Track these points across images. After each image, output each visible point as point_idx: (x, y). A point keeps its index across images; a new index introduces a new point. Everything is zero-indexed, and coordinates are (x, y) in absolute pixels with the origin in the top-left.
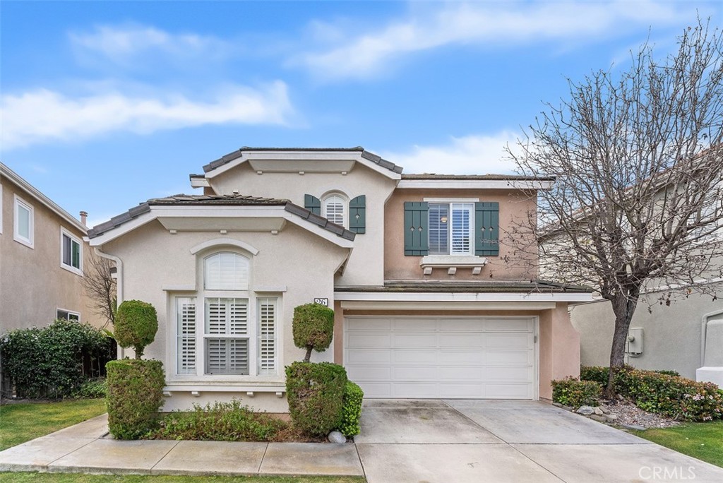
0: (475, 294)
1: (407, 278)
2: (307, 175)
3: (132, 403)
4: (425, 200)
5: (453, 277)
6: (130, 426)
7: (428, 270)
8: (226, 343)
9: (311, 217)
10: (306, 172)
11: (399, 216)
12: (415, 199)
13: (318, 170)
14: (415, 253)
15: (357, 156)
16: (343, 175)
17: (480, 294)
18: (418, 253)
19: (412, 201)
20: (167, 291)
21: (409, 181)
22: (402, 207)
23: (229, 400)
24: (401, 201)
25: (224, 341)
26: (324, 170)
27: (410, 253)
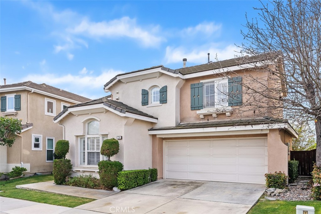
0: (215, 128)
1: (193, 121)
2: (143, 81)
3: (57, 173)
4: (201, 81)
5: (216, 119)
6: (58, 180)
7: (202, 116)
8: (95, 154)
9: (111, 106)
10: (143, 80)
11: (188, 92)
12: (196, 82)
13: (147, 78)
14: (196, 108)
15: (159, 70)
16: (158, 78)
17: (217, 128)
18: (198, 108)
19: (195, 83)
20: (76, 136)
21: (189, 75)
22: (190, 87)
23: (88, 174)
24: (189, 84)
25: (94, 153)
26: (149, 77)
27: (194, 109)
